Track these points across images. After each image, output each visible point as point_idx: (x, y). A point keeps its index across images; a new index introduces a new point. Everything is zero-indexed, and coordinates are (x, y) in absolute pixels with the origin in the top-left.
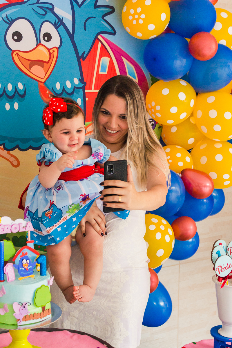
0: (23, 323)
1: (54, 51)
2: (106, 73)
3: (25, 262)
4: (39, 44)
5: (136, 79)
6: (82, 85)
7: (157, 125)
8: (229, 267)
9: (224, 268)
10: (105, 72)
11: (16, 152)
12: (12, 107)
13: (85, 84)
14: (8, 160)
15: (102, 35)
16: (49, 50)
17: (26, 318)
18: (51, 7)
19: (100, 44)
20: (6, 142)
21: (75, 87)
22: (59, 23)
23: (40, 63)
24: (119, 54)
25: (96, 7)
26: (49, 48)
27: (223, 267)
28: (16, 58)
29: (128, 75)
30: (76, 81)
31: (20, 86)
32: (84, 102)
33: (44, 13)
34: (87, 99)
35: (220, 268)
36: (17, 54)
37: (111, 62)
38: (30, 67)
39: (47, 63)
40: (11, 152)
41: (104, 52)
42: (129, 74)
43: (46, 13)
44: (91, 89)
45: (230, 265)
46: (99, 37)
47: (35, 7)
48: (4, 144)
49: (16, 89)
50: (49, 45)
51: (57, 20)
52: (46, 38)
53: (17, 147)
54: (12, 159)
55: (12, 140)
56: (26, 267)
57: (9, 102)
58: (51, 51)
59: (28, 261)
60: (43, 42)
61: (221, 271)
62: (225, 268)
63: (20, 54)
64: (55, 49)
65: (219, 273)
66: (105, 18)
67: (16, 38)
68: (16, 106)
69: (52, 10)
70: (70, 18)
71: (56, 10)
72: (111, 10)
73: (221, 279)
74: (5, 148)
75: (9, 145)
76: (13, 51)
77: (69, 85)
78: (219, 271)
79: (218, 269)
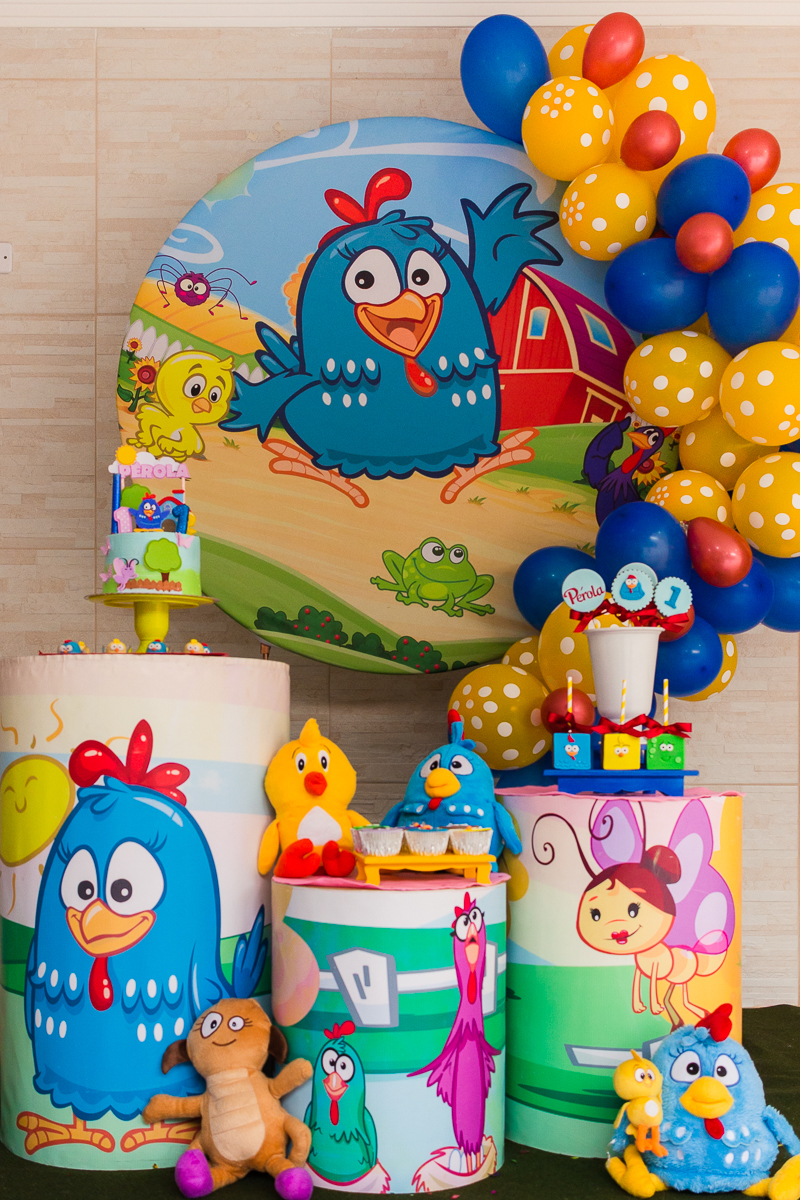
0: (128, 591)
1: (433, 301)
2: (543, 337)
3: (149, 507)
4: (404, 289)
5: (610, 346)
6: (492, 361)
7: (666, 439)
8: (596, 594)
10: (541, 335)
11: (363, 481)
12: (355, 401)
13: (498, 359)
14: (347, 494)
15: (531, 266)
16: (424, 299)
17: (131, 584)
18: (428, 223)
19: (527, 284)
20: (345, 462)
21: (477, 365)
22: (442, 251)
23: (408, 323)
24: (569, 298)
25: (517, 215)
26: (424, 295)
27: (580, 593)
28: (362, 316)
29: (593, 340)
30: (480, 354)
31: (371, 365)
32: (497, 392)
33: (413, 235)
34: (502, 387)
36: (365, 309)
37: (554, 318)
38: (389, 332)
39: (421, 322)
40: (352, 481)
41: (537, 298)
42: (595, 338)
43: (418, 235)
44: (511, 368)
45: (600, 590)
46: (526, 270)
47: (397, 227)
48: (339, 466)
49: (362, 370)
50: (425, 290)
51: (439, 246)
52: (418, 279)
53: (364, 471)
54: (354, 493)
55: (354, 459)
56: (149, 515)
57: (349, 392)
58: (429, 301)
59: (154, 507)
60: (411, 285)
63: (370, 308)
64: (437, 298)
66: (537, 235)
67: (362, 282)
68: (363, 399)
69: (429, 229)
70: (465, 239)
71: (437, 228)
72: (550, 219)
74: (342, 474)
75: (349, 468)
76: (357, 305)
77: (464, 360)
78: (572, 599)
79: (570, 594)
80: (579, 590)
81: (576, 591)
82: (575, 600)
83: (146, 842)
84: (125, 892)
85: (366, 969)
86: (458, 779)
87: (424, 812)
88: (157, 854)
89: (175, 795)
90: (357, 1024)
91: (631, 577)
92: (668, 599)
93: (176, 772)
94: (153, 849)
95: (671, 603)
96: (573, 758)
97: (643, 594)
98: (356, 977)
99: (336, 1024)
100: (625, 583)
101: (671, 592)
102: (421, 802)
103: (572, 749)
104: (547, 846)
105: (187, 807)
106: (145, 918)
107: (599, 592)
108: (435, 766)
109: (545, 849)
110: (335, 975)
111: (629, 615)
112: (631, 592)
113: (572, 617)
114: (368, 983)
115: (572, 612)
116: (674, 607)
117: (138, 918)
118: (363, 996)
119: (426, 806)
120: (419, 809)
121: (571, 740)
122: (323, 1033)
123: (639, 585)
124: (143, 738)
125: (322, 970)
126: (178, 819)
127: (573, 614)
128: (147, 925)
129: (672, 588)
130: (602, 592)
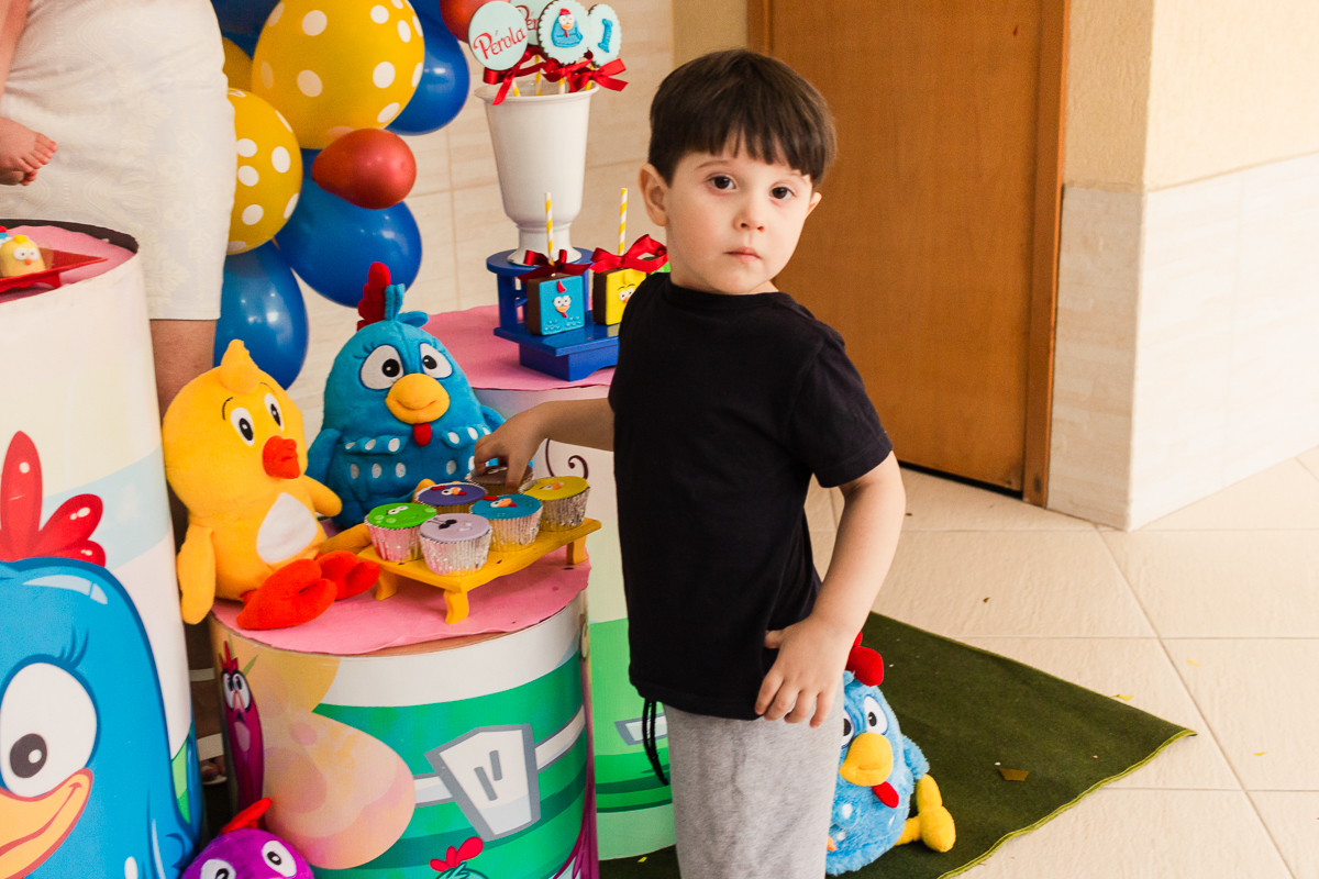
8: (516, 40)
9: (499, 43)
27: (495, 40)
45: (519, 34)
61: (492, 49)
62: (502, 43)
73: (493, 75)
78: (485, 51)
79: (481, 42)
80: (492, 33)
81: (490, 37)
82: (489, 52)
83: (57, 655)
84: (35, 756)
85: (494, 756)
86: (443, 384)
87: (402, 451)
88: (79, 668)
89: (89, 553)
90: (485, 839)
91: (564, 12)
92: (600, 40)
93: (84, 512)
94: (68, 663)
95: (604, 45)
96: (564, 315)
97: (581, 37)
98: (480, 772)
99: (451, 849)
100: (557, 21)
101: (602, 28)
102: (394, 433)
103: (563, 302)
104: (574, 461)
105: (109, 566)
106: (76, 785)
107: (520, 37)
108: (391, 368)
109: (572, 466)
110: (443, 779)
111: (563, 71)
112: (566, 35)
113: (486, 79)
114: (498, 775)
115: (487, 71)
116: (607, 51)
117: (66, 790)
118: (492, 796)
119: (405, 439)
120: (394, 445)
121: (560, 289)
122: (428, 867)
123: (576, 23)
124: (24, 468)
125: (416, 778)
126: (99, 595)
127: (489, 76)
128: (81, 794)
129: (604, 20)
130: (524, 37)
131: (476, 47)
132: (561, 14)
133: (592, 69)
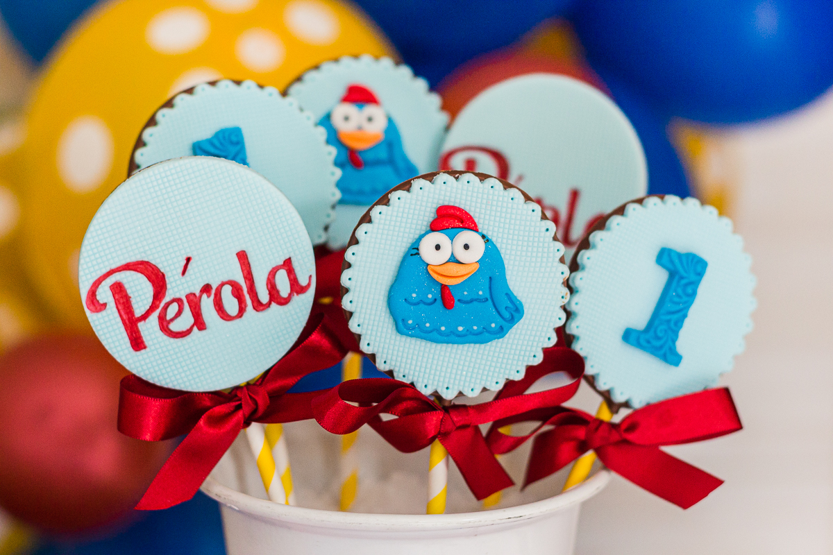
8: (264, 297)
9: (192, 301)
27: (177, 287)
35: (140, 290)
61: (162, 318)
62: (207, 304)
65: (137, 343)
73: (155, 406)
78: (131, 324)
79: (118, 289)
92: (639, 317)
101: (656, 279)
116: (670, 356)
129: (665, 257)
130: (297, 288)
131: (98, 307)
132: (435, 227)
133: (606, 416)
